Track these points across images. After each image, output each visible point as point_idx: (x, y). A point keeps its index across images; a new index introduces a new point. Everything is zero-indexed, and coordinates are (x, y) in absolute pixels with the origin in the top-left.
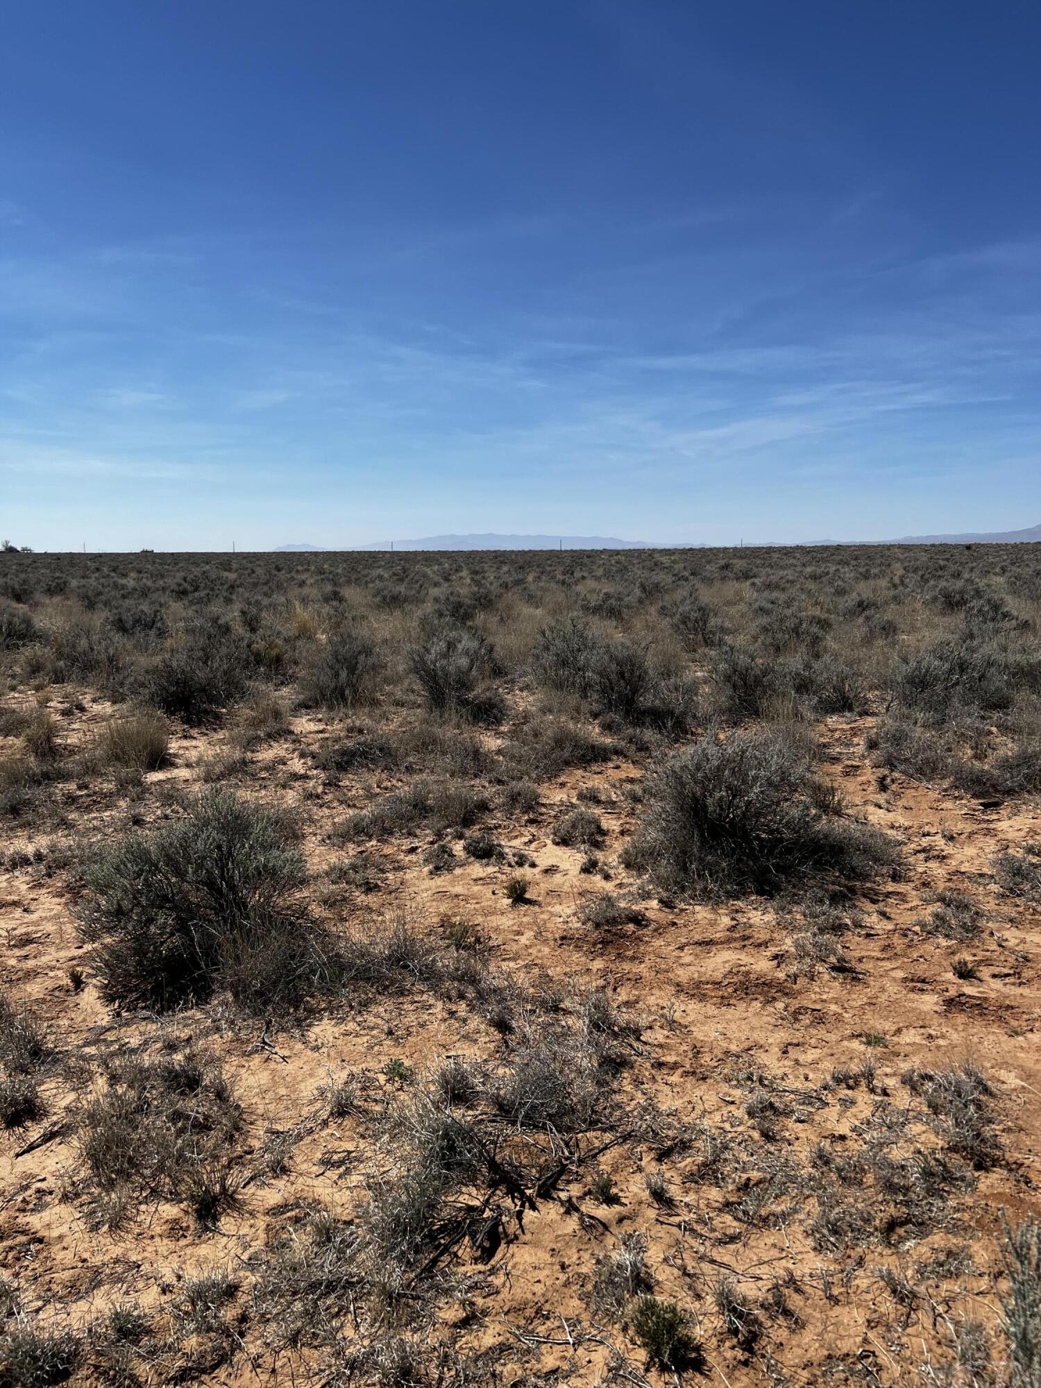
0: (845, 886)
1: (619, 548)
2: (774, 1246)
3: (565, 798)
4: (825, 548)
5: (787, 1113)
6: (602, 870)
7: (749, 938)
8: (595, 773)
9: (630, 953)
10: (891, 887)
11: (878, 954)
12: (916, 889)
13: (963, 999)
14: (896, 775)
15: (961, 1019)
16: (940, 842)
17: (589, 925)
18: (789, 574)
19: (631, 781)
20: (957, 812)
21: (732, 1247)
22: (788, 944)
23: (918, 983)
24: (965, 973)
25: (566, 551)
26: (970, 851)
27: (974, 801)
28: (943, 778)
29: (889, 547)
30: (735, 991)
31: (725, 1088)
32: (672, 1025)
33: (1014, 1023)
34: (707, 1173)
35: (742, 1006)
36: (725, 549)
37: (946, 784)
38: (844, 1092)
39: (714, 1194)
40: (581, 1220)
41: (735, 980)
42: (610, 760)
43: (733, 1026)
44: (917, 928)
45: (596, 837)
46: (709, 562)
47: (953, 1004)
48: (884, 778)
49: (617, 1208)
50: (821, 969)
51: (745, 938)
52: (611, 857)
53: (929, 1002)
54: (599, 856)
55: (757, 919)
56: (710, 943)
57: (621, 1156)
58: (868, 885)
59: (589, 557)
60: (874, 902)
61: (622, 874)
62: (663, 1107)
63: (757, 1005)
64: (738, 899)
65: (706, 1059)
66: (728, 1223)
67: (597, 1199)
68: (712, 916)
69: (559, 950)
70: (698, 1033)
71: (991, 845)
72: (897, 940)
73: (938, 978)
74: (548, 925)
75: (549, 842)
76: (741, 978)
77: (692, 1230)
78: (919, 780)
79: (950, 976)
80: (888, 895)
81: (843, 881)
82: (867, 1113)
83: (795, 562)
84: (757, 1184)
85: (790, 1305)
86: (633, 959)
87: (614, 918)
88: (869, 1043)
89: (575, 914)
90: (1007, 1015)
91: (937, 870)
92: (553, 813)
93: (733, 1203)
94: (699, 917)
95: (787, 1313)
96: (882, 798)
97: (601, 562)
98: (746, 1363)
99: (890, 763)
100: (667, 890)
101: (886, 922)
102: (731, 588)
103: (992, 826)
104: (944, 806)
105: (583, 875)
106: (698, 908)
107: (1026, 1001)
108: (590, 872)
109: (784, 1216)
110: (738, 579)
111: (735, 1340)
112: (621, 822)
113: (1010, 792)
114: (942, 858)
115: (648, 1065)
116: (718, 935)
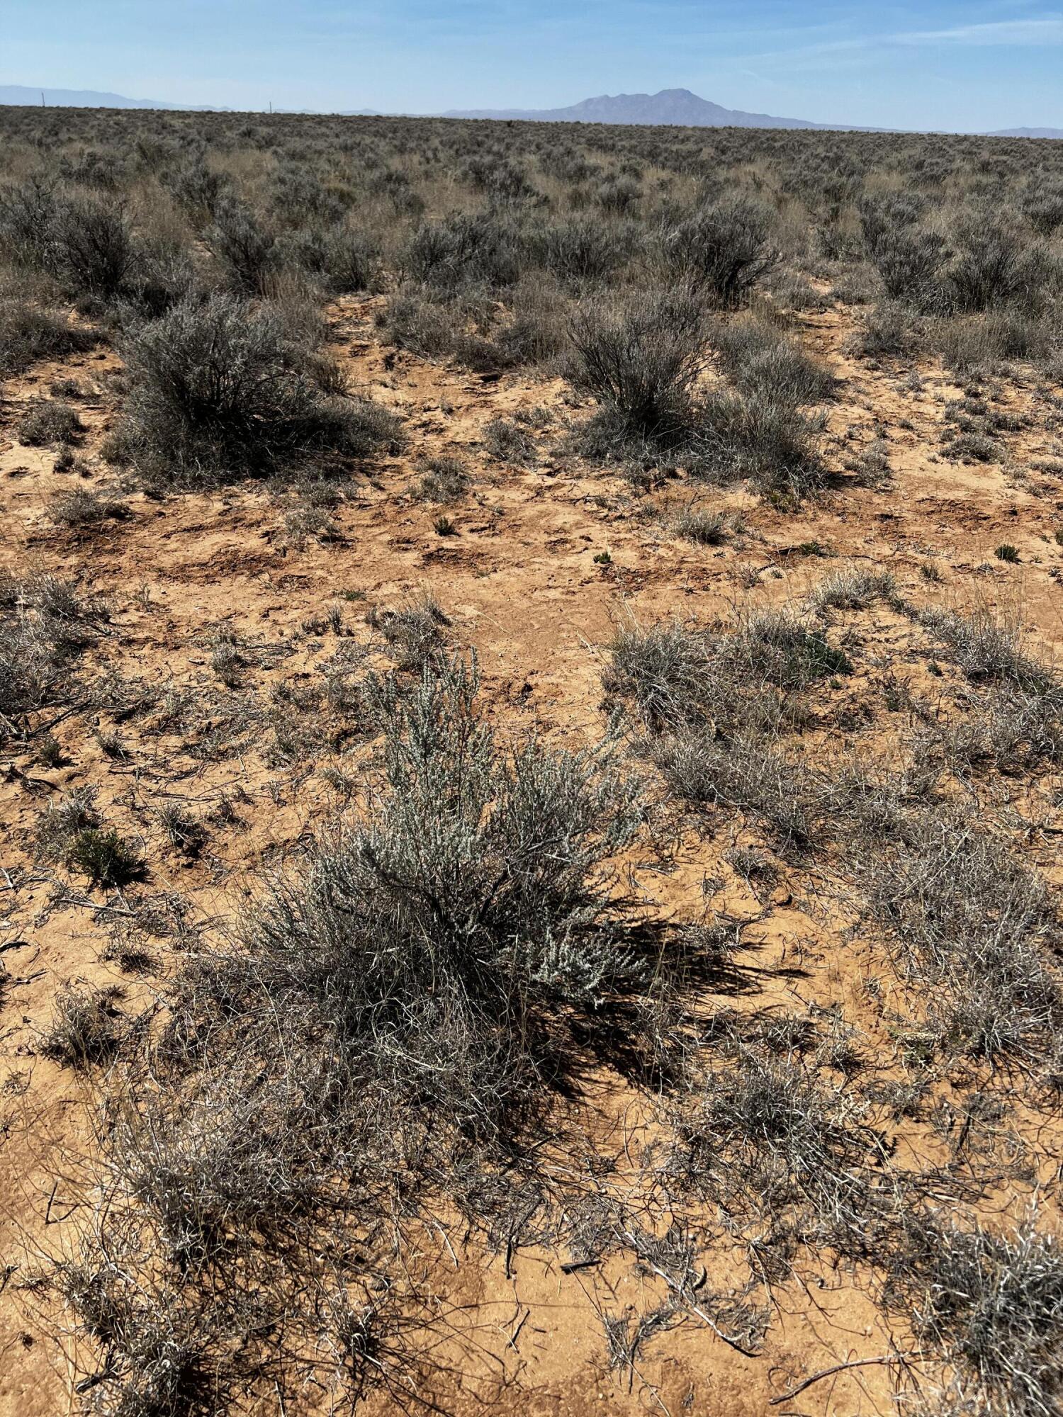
0: (344, 463)
1: (121, 106)
2: (230, 772)
3: (36, 394)
4: (363, 118)
5: (255, 663)
6: (79, 468)
7: (241, 520)
8: (75, 365)
9: (108, 547)
10: (388, 461)
11: (369, 522)
12: (412, 461)
13: (441, 553)
14: (403, 352)
15: (436, 568)
16: (439, 416)
17: (63, 525)
18: (321, 144)
19: (118, 372)
20: (457, 387)
21: (187, 780)
22: (280, 521)
23: (403, 544)
24: (446, 530)
25: (51, 108)
26: (466, 422)
27: (475, 375)
28: (448, 354)
29: (431, 121)
30: (222, 569)
31: (197, 652)
32: (149, 606)
33: (481, 567)
34: (170, 724)
35: (226, 582)
36: (250, 115)
37: (450, 360)
38: (313, 639)
39: (173, 741)
40: (24, 784)
41: (223, 558)
42: (93, 349)
43: (216, 600)
44: (408, 496)
45: (73, 433)
46: (230, 128)
47: (431, 558)
48: (392, 356)
49: (67, 768)
50: (311, 541)
51: (237, 520)
52: (90, 454)
53: (411, 558)
54: (77, 453)
55: (252, 502)
56: (200, 528)
57: (76, 725)
58: (366, 460)
59: (79, 115)
60: (369, 475)
61: (104, 470)
62: (127, 677)
63: (243, 579)
64: (232, 484)
65: (183, 632)
66: (187, 761)
67: (46, 765)
68: (204, 503)
69: (26, 552)
70: (176, 611)
71: (485, 415)
72: (389, 509)
73: (422, 537)
74: (14, 529)
75: (15, 443)
76: (229, 557)
77: (148, 774)
78: (426, 357)
79: (433, 535)
80: (385, 468)
81: (342, 459)
82: (333, 653)
83: (328, 132)
84: (218, 727)
85: (238, 814)
86: (112, 552)
87: (92, 514)
88: (349, 599)
89: (45, 515)
90: (477, 561)
91: (435, 442)
92: (21, 412)
93: (192, 746)
94: (190, 505)
95: (233, 820)
96: (387, 377)
97: (96, 123)
98: (189, 866)
99: (397, 341)
100: (153, 481)
101: (379, 492)
102: (250, 157)
103: (489, 398)
104: (447, 382)
105: (57, 475)
106: (188, 497)
107: (496, 548)
108: (65, 471)
109: (242, 747)
110: (260, 148)
111: (180, 851)
112: (106, 416)
113: (508, 365)
114: (440, 431)
115: (116, 643)
116: (209, 520)
